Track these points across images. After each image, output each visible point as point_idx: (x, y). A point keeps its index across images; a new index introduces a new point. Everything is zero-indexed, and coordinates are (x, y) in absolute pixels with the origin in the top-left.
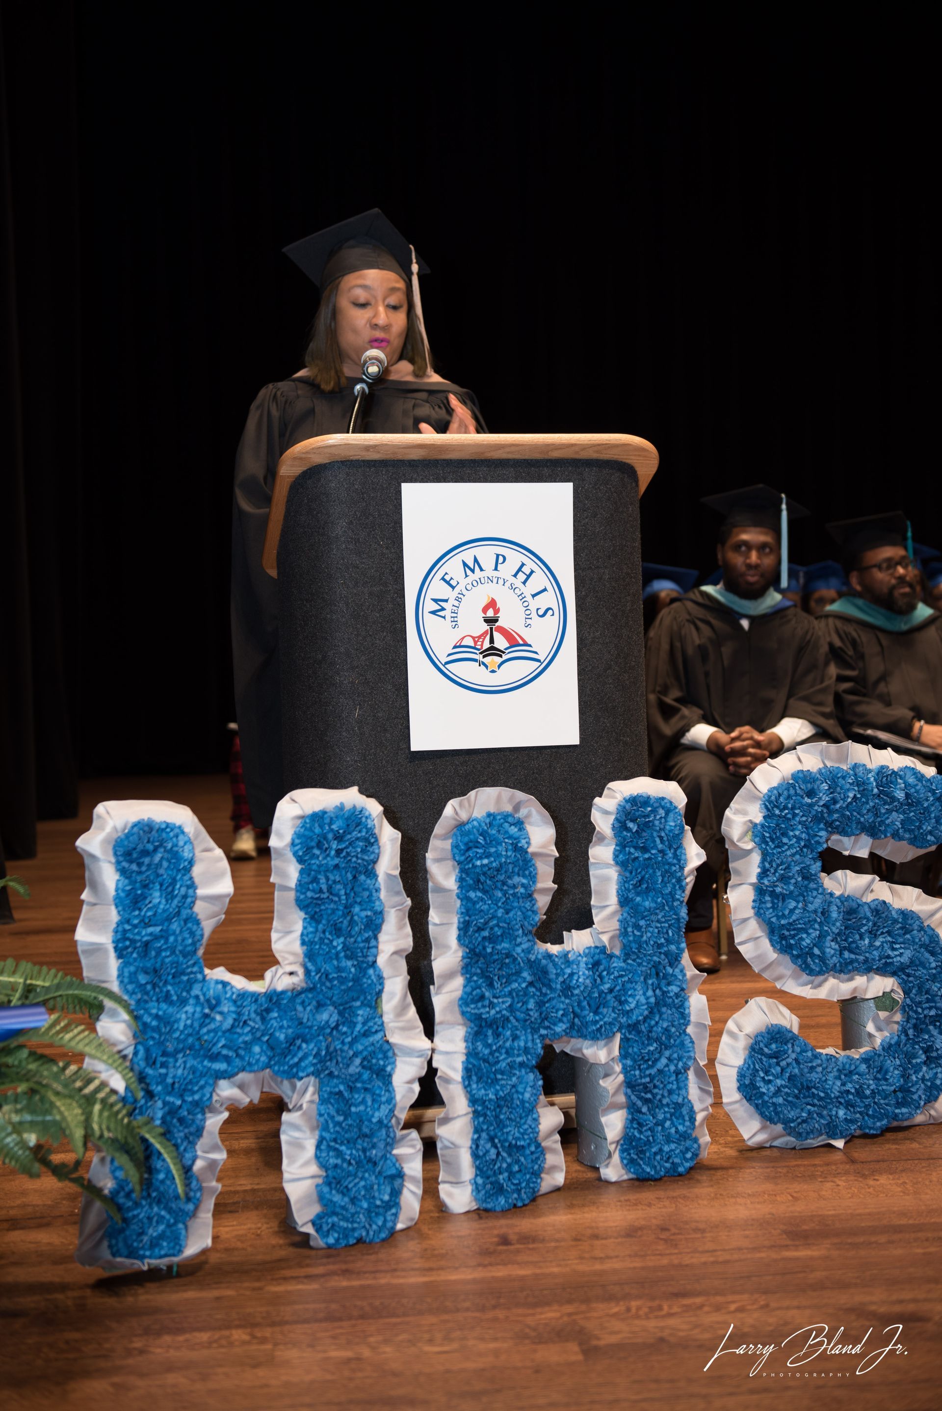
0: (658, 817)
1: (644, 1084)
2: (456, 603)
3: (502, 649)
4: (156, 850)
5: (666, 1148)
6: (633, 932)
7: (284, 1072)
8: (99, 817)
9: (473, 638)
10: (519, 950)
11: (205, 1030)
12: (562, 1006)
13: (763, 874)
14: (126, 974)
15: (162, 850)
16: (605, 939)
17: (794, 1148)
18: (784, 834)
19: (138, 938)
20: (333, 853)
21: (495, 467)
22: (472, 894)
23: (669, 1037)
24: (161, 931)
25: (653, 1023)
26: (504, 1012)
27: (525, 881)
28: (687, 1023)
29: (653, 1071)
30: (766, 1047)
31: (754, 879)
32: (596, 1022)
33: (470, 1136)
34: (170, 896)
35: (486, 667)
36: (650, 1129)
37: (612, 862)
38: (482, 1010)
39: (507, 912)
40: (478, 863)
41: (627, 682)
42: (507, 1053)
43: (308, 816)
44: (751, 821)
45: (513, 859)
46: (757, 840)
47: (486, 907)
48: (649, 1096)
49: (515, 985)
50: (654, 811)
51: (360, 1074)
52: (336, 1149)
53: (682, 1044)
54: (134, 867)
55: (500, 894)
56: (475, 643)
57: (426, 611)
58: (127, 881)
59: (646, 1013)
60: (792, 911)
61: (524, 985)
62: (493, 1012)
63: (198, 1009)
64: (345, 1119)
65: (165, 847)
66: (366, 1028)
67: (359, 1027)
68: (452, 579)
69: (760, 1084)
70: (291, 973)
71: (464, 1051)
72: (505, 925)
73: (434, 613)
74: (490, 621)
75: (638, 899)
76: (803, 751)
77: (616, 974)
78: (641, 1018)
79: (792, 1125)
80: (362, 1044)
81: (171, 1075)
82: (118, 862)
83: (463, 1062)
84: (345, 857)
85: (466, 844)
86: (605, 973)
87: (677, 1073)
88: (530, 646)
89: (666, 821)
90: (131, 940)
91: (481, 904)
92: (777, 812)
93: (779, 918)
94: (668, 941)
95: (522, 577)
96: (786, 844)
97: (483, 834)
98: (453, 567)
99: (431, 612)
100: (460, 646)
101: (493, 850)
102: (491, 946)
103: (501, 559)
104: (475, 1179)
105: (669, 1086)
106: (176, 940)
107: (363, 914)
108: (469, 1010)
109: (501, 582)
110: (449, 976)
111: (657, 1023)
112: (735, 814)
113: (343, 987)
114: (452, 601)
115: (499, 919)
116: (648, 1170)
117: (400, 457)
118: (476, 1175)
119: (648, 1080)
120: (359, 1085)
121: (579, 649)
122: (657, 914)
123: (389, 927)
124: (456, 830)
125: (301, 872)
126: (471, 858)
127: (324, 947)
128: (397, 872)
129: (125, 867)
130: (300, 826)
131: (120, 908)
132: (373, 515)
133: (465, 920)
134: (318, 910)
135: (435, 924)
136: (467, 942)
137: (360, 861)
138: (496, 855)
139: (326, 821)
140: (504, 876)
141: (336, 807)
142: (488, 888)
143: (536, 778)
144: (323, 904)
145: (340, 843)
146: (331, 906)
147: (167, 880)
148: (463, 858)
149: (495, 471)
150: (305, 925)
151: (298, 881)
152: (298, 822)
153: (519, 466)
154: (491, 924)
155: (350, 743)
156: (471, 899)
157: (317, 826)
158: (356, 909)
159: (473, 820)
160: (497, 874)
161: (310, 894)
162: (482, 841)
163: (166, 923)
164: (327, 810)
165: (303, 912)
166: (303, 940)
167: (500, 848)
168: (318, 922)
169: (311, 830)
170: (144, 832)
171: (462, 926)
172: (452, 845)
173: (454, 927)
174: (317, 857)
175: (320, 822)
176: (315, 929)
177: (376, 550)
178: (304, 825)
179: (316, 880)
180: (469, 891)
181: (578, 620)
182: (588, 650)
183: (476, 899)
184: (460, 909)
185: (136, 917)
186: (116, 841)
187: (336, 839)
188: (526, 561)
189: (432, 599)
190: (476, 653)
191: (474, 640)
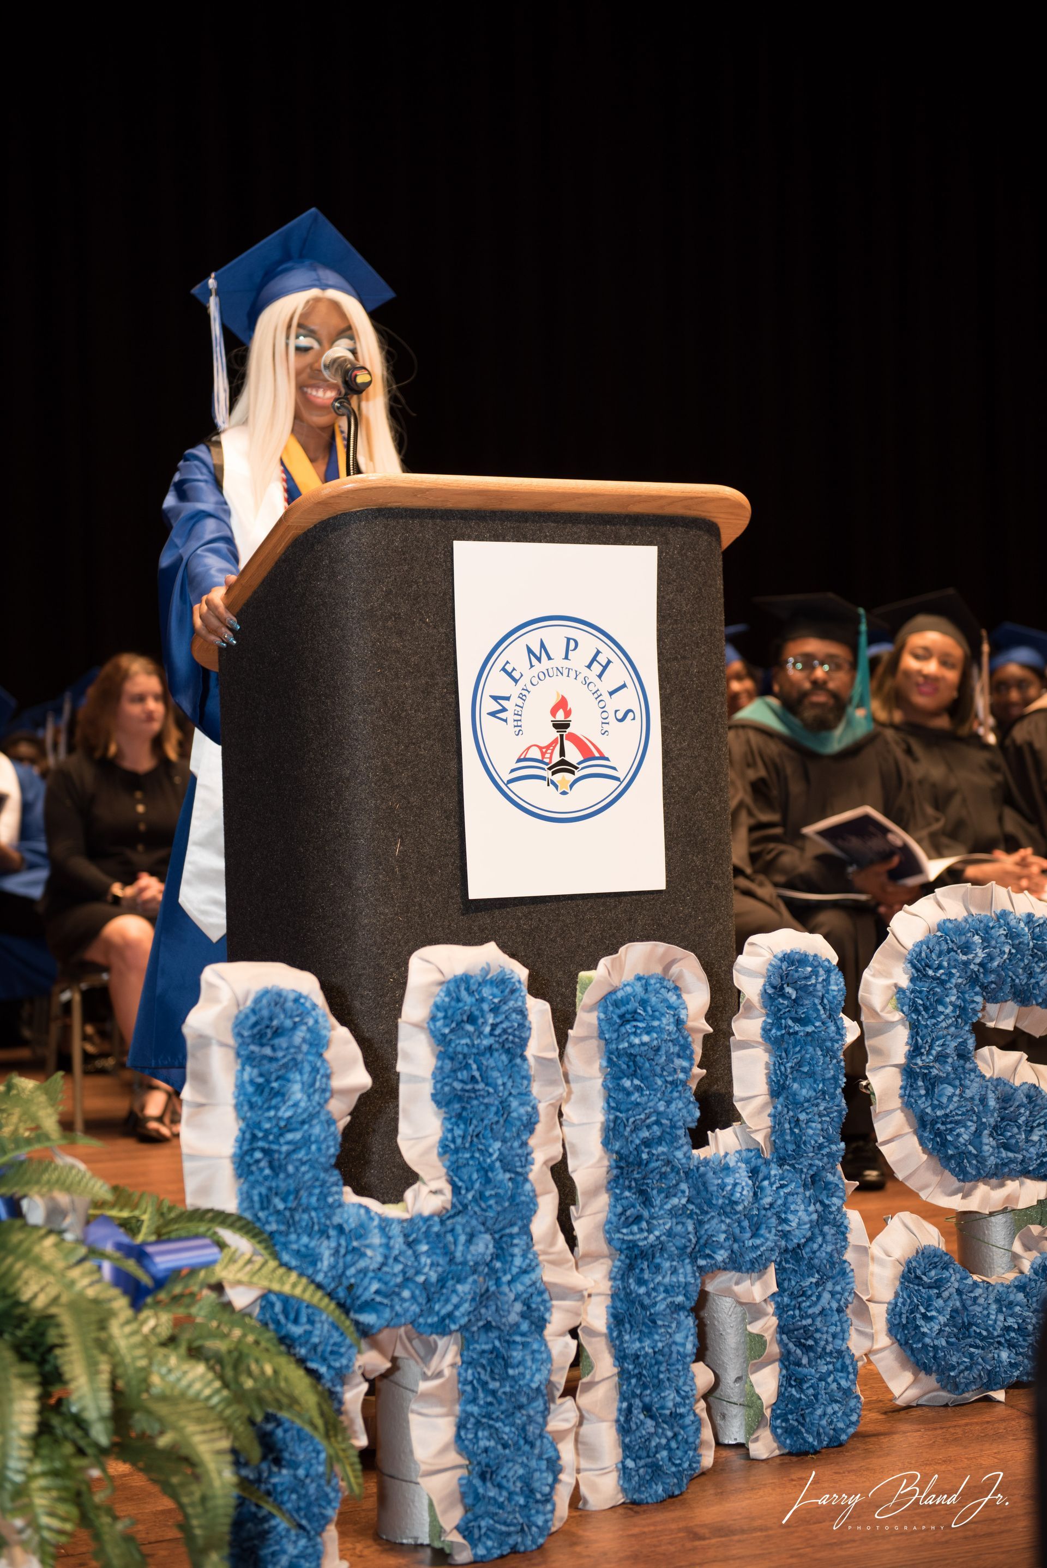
0: (820, 979)
1: (805, 1326)
2: (520, 702)
3: (575, 763)
4: (295, 1026)
5: (829, 1410)
6: (791, 1129)
7: (431, 1325)
8: (211, 985)
9: (541, 748)
10: (679, 1154)
11: (351, 1271)
12: (724, 1227)
13: (915, 1051)
14: (256, 1198)
15: (304, 1028)
16: (760, 1138)
17: (946, 1406)
18: (940, 1001)
19: (275, 1147)
20: (487, 1029)
21: (565, 523)
22: (627, 1083)
23: (833, 1264)
24: (303, 1137)
25: (815, 1246)
26: (663, 1238)
27: (685, 1064)
28: (845, 1247)
29: (816, 1310)
30: (924, 1274)
31: (901, 1060)
32: (756, 1248)
33: (616, 1405)
34: (309, 1089)
35: (556, 787)
36: (811, 1386)
37: (760, 1040)
38: (638, 1236)
39: (668, 1103)
40: (637, 1041)
41: (718, 808)
42: (666, 1291)
43: (449, 982)
44: (896, 985)
45: (674, 1037)
46: (905, 1008)
47: (645, 1099)
48: (810, 1342)
49: (675, 1201)
50: (815, 973)
51: (517, 1325)
52: (490, 1427)
53: (843, 1273)
54: (268, 1051)
55: (659, 1082)
56: (543, 754)
57: (485, 710)
58: (256, 1072)
59: (809, 1234)
60: (950, 1098)
61: (684, 1201)
62: (652, 1238)
63: (343, 1242)
64: (501, 1386)
65: (306, 1024)
66: (527, 1261)
67: (518, 1261)
68: (514, 669)
69: (920, 1322)
70: (435, 1192)
71: (609, 1292)
72: (667, 1122)
73: (493, 714)
74: (561, 726)
75: (796, 1086)
76: (944, 895)
77: (778, 1185)
78: (803, 1241)
79: (952, 1374)
80: (522, 1284)
81: (317, 1332)
82: (243, 1044)
83: (607, 1307)
84: (500, 1035)
85: (621, 1017)
86: (766, 1183)
87: (839, 1310)
88: (607, 759)
89: (829, 984)
90: (263, 1150)
91: (637, 1095)
92: (930, 972)
93: (934, 1107)
94: (830, 1141)
95: (597, 668)
96: (942, 1013)
97: (644, 1003)
98: (515, 654)
99: (490, 714)
100: (525, 759)
101: (656, 1023)
102: (646, 1150)
103: (572, 644)
104: (623, 1462)
105: (833, 1329)
106: (319, 1149)
107: (522, 1110)
108: (621, 1236)
109: (572, 674)
110: (593, 1193)
111: (821, 1246)
112: (873, 976)
113: (499, 1209)
114: (515, 700)
115: (659, 1114)
116: (811, 1440)
117: (449, 505)
118: (625, 1457)
119: (809, 1321)
120: (518, 1339)
121: (665, 765)
122: (817, 1105)
123: (539, 1128)
124: (605, 998)
125: (441, 1056)
126: (629, 1034)
127: (477, 1155)
128: (555, 1054)
129: (252, 1052)
130: (442, 994)
131: (246, 1108)
132: (417, 583)
133: (617, 1117)
134: (469, 1106)
135: (572, 1125)
136: (617, 1146)
137: (517, 1040)
138: (660, 1030)
139: (474, 987)
140: (664, 1058)
141: (483, 969)
142: (647, 1073)
143: (614, 934)
144: (476, 1098)
145: (496, 1016)
146: (486, 1101)
147: (307, 1068)
148: (615, 1035)
149: (565, 528)
150: (450, 1127)
151: (436, 1068)
152: (437, 989)
153: (593, 523)
154: (648, 1121)
155: (389, 890)
156: (624, 1089)
157: (464, 994)
158: (514, 1103)
159: (625, 986)
160: (655, 1055)
161: (458, 1086)
162: (642, 1012)
163: (306, 1127)
164: (471, 973)
165: (444, 1109)
166: (445, 1148)
167: (664, 1021)
168: (468, 1122)
169: (458, 1000)
170: (276, 1004)
171: (612, 1125)
172: (599, 1019)
173: (598, 1127)
174: (469, 1035)
175: (467, 989)
176: (465, 1131)
177: (421, 629)
178: (448, 993)
179: (467, 1067)
180: (620, 1078)
181: (662, 726)
182: (674, 766)
183: (631, 1089)
184: (608, 1103)
185: (269, 1119)
186: (237, 1017)
187: (491, 1010)
188: (602, 647)
189: (491, 696)
190: (543, 769)
191: (542, 752)
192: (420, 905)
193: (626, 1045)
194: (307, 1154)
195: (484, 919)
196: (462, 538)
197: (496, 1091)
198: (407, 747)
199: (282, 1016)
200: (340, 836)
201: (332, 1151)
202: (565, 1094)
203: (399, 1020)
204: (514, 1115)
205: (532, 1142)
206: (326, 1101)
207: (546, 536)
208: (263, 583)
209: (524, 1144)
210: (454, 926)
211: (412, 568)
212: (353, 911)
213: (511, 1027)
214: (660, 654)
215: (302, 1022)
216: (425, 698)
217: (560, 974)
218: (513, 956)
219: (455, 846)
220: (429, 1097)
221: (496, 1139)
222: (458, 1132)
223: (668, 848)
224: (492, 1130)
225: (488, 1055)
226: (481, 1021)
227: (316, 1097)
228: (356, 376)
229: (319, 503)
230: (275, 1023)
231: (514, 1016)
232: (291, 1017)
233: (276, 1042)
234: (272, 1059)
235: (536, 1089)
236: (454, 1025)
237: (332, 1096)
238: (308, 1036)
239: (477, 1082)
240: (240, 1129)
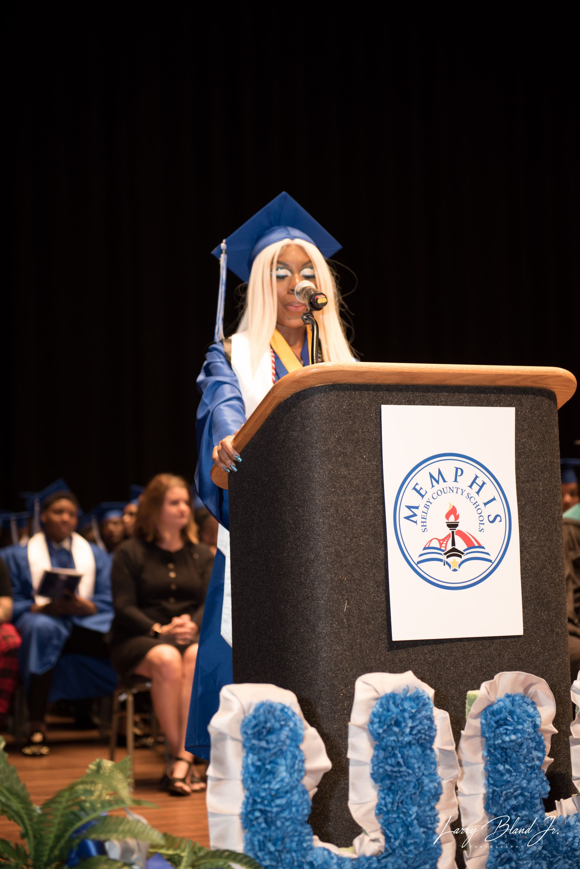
2: (425, 510)
3: (462, 550)
4: (282, 727)
8: (227, 700)
9: (439, 540)
10: (537, 816)
15: (287, 729)
19: (268, 809)
20: (408, 730)
21: (453, 393)
22: (501, 767)
24: (287, 802)
27: (540, 755)
34: (291, 769)
35: (450, 566)
39: (529, 781)
40: (507, 739)
41: (558, 581)
43: (382, 698)
45: (532, 736)
47: (513, 778)
54: (263, 744)
55: (523, 767)
56: (441, 544)
57: (403, 515)
58: (256, 758)
65: (289, 726)
68: (421, 488)
70: (374, 841)
72: (529, 794)
73: (407, 518)
74: (452, 526)
82: (247, 739)
84: (416, 735)
85: (497, 722)
88: (483, 548)
90: (261, 811)
91: (507, 775)
95: (476, 487)
97: (511, 713)
98: (422, 479)
99: (405, 518)
100: (429, 548)
101: (520, 727)
102: (515, 813)
103: (459, 472)
106: (297, 811)
107: (431, 785)
109: (460, 491)
110: (479, 841)
113: (417, 852)
114: (422, 508)
115: (523, 789)
117: (379, 382)
121: (521, 552)
123: (443, 797)
124: (485, 710)
125: (377, 748)
126: (502, 734)
127: (401, 815)
128: (453, 748)
129: (254, 745)
130: (378, 706)
131: (249, 782)
132: (358, 432)
133: (494, 791)
134: (395, 782)
135: (464, 795)
136: (495, 810)
137: (427, 738)
138: (523, 731)
139: (398, 702)
140: (525, 750)
141: (404, 689)
142: (515, 761)
143: (489, 665)
144: (401, 777)
145: (413, 721)
146: (407, 779)
147: (289, 755)
148: (492, 735)
149: (454, 396)
150: (383, 796)
151: (374, 756)
152: (374, 703)
153: (472, 392)
154: (515, 793)
155: (340, 634)
156: (499, 771)
157: (392, 707)
158: (426, 781)
159: (499, 701)
160: (520, 748)
161: (388, 768)
162: (510, 719)
163: (289, 795)
164: (396, 692)
165: (379, 784)
166: (380, 810)
167: (526, 725)
168: (395, 793)
169: (388, 710)
170: (269, 712)
171: (491, 796)
172: (481, 723)
173: (482, 796)
174: (395, 734)
175: (394, 703)
176: (393, 799)
177: (360, 462)
178: (382, 705)
179: (394, 755)
180: (496, 764)
181: (519, 526)
182: (528, 552)
183: (504, 771)
184: (488, 781)
185: (265, 790)
186: (243, 721)
187: (410, 717)
188: (479, 474)
189: (406, 506)
190: (441, 554)
191: (440, 542)
192: (360, 645)
193: (500, 741)
194: (289, 814)
195: (402, 654)
196: (387, 403)
197: (414, 772)
198: (351, 539)
199: (273, 721)
200: (308, 598)
201: (306, 812)
202: (459, 775)
203: (349, 723)
204: (426, 788)
205: (438, 807)
206: (302, 778)
207: (442, 401)
208: (257, 432)
209: (433, 808)
210: (383, 659)
211: (354, 423)
212: (317, 648)
213: (424, 729)
214: (517, 478)
215: (286, 725)
216: (363, 508)
217: (453, 691)
218: (423, 679)
219: (383, 605)
220: (368, 776)
221: (414, 805)
222: (389, 800)
223: (524, 607)
224: (411, 798)
225: (408, 748)
226: (403, 724)
227: (296, 775)
228: (317, 299)
229: (295, 381)
230: (268, 725)
231: (425, 721)
232: (279, 721)
233: (269, 737)
234: (266, 750)
235: (440, 771)
236: (385, 727)
237: (305, 775)
238: (290, 734)
239: (401, 766)
240: (246, 797)
